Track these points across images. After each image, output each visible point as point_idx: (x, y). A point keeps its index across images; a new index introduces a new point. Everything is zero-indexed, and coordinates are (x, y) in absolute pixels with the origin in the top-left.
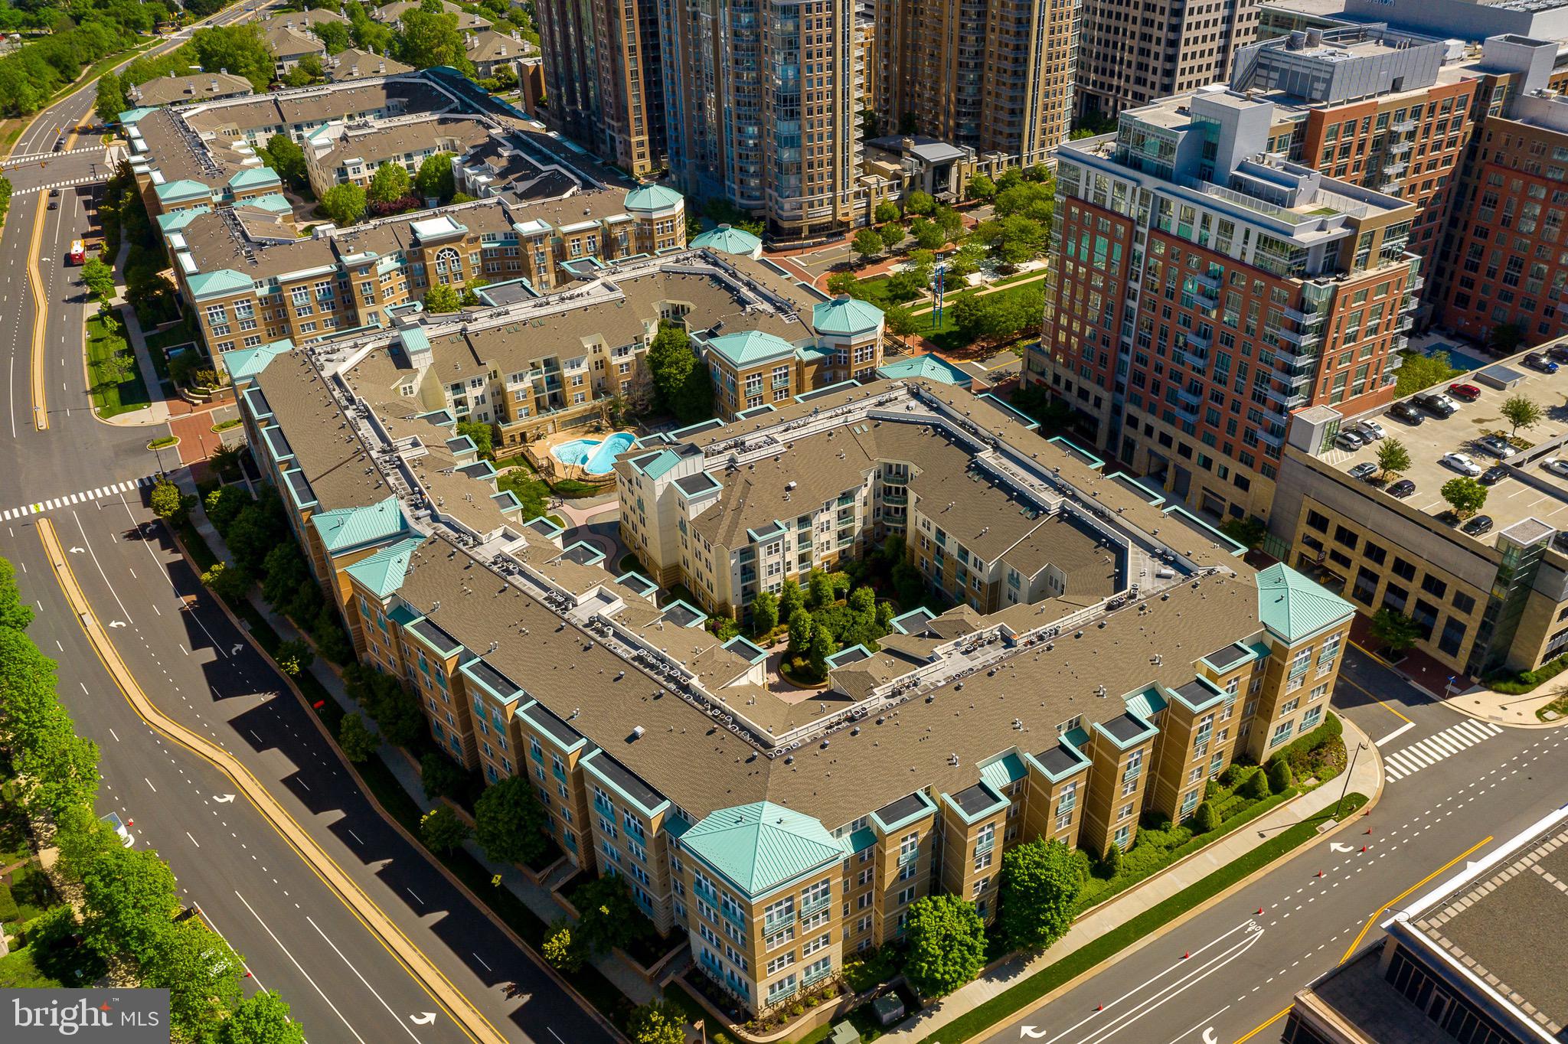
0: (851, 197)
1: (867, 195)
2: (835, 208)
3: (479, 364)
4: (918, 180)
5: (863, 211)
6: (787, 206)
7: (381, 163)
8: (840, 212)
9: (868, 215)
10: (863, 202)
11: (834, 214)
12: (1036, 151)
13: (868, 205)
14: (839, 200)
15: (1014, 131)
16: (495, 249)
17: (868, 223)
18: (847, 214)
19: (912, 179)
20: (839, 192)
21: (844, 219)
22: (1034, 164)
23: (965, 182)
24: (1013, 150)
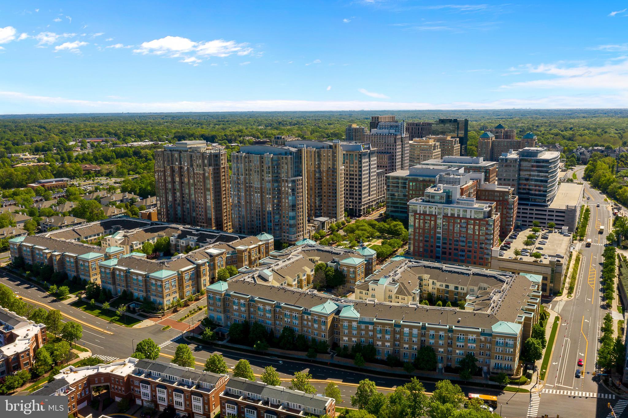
0: (307, 233)
3: (284, 278)
6: (293, 237)
7: (143, 243)
12: (340, 217)
13: (310, 235)
14: (304, 234)
15: (334, 212)
16: (230, 256)
19: (318, 226)
20: (304, 232)
22: (340, 221)
23: (328, 227)
24: (336, 217)
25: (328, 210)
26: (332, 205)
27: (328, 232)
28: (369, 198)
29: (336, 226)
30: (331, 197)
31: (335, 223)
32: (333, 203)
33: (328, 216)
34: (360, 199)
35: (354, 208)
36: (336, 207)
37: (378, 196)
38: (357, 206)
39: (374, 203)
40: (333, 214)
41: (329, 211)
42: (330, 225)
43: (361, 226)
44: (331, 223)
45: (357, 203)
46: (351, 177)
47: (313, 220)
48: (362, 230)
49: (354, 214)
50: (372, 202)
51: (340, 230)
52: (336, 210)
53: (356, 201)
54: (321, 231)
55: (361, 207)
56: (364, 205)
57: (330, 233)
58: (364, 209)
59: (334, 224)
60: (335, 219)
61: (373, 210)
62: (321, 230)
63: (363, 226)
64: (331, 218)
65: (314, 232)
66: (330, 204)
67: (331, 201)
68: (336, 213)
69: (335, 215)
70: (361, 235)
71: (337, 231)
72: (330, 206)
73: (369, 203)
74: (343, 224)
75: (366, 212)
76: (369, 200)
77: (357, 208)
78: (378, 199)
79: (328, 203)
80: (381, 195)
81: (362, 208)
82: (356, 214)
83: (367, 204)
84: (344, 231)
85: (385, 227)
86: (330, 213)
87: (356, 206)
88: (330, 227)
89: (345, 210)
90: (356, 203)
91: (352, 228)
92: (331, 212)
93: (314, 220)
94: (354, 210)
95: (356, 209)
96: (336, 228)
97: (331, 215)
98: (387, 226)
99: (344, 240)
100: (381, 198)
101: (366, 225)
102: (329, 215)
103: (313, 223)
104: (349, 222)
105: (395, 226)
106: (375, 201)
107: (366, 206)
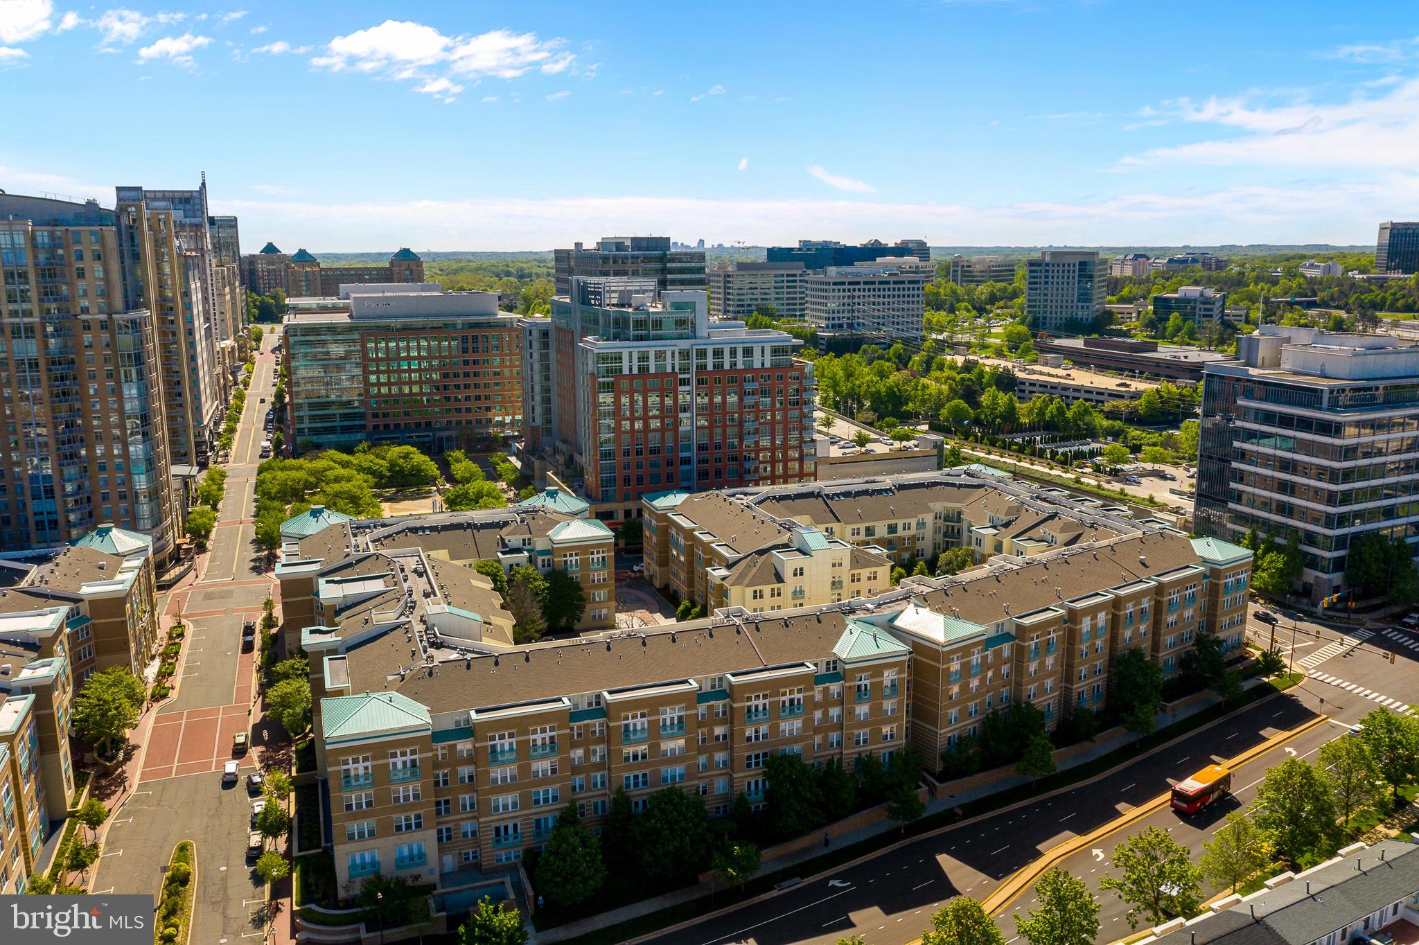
81: (204, 439)
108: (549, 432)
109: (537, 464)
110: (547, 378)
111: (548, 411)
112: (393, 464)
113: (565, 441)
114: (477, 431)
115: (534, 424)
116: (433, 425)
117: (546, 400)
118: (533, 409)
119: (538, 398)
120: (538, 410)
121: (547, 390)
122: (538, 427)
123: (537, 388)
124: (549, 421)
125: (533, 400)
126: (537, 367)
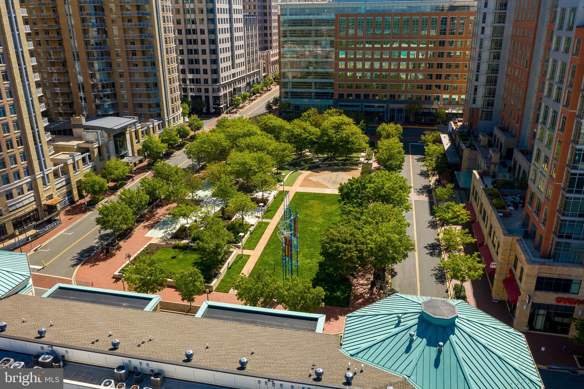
0: (51, 176)
1: (65, 171)
2: (37, 193)
4: (104, 150)
5: (64, 190)
8: (44, 196)
9: (70, 193)
10: (63, 179)
11: (38, 199)
12: (171, 116)
13: (68, 182)
14: (40, 182)
15: (152, 101)
17: (72, 201)
18: (51, 197)
19: (99, 148)
20: (38, 175)
21: (49, 202)
22: (174, 126)
23: (138, 147)
24: (159, 116)
25: (133, 95)
26: (142, 80)
27: (141, 161)
28: (233, 71)
29: (163, 141)
30: (139, 56)
31: (158, 132)
32: (146, 75)
33: (135, 115)
34: (215, 71)
35: (203, 94)
36: (156, 85)
37: (249, 70)
38: (211, 91)
39: (243, 85)
40: (150, 106)
41: (139, 100)
42: (142, 140)
43: (245, 135)
44: (147, 132)
45: (210, 81)
46: (190, 37)
47: (80, 126)
48: (250, 147)
49: (204, 110)
50: (239, 80)
51: (177, 153)
52: (158, 96)
53: (205, 76)
54: (113, 162)
55: (219, 90)
56: (225, 86)
57: (145, 163)
58: (225, 95)
59: (156, 137)
60: (156, 123)
61: (244, 98)
62: (113, 159)
63: (250, 134)
64: (143, 118)
65: (87, 169)
66: (137, 78)
67: (141, 68)
68: (158, 105)
69: (156, 110)
70: (254, 165)
71: (168, 155)
72: (137, 85)
73: (234, 82)
74: (182, 133)
75: (230, 106)
76: (234, 75)
77: (211, 95)
78: (249, 76)
79: (131, 75)
80: (253, 69)
81: (221, 94)
82: (208, 108)
83: (229, 84)
84: (189, 154)
85: (309, 132)
86: (141, 106)
87: (207, 91)
88: (146, 147)
89: (184, 99)
90: (206, 81)
91: (215, 144)
92: (144, 100)
93: (87, 128)
94: (204, 99)
95: (207, 98)
96: (163, 148)
97: (145, 110)
98: (313, 129)
99: (194, 188)
100: (253, 74)
101: (259, 132)
102: (140, 110)
103: (80, 138)
104: (198, 128)
105: (338, 127)
106: (243, 79)
107: (228, 91)
108: (489, 116)
109: (466, 153)
110: (497, 57)
111: (491, 93)
112: (324, 133)
113: (504, 130)
114: (424, 106)
115: (474, 106)
116: (397, 98)
117: (492, 81)
118: (476, 90)
119: (483, 79)
120: (481, 91)
121: (494, 70)
122: (478, 109)
123: (484, 68)
124: (490, 104)
125: (477, 80)
126: (487, 44)
